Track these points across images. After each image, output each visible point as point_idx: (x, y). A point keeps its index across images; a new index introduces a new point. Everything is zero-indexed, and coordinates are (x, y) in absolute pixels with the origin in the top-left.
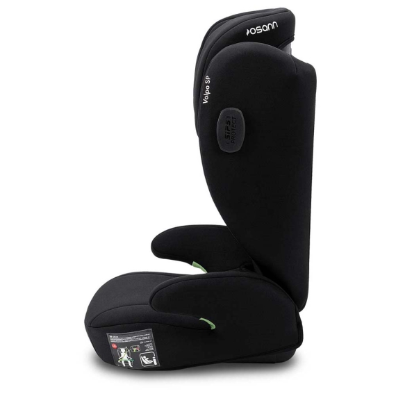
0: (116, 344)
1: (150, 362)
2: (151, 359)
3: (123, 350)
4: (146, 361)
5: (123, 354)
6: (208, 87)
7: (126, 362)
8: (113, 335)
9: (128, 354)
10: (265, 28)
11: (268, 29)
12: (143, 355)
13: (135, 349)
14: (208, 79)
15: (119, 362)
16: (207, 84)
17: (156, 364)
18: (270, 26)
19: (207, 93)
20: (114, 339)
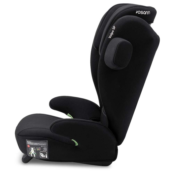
0: (30, 145)
1: (44, 156)
2: (45, 155)
3: (32, 149)
4: (42, 155)
5: (32, 151)
6: (113, 31)
7: (33, 154)
8: (29, 141)
9: (34, 151)
10: (144, 13)
11: (145, 14)
12: (41, 153)
13: (38, 149)
14: (114, 28)
15: (29, 154)
16: (113, 30)
17: (47, 157)
18: (147, 12)
19: (112, 34)
20: (29, 143)
